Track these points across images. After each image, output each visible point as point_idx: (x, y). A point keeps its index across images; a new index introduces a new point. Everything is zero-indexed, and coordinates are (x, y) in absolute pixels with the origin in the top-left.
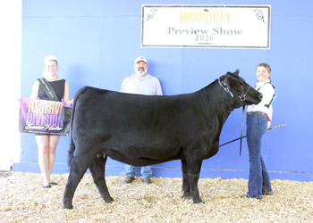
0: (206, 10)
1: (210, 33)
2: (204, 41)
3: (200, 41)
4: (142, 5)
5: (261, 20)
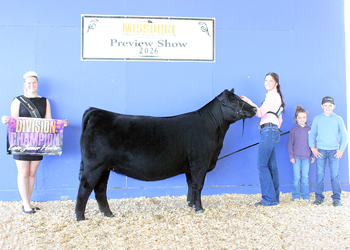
0: (150, 22)
1: (155, 46)
2: (149, 54)
3: (144, 54)
4: (82, 15)
5: (205, 33)
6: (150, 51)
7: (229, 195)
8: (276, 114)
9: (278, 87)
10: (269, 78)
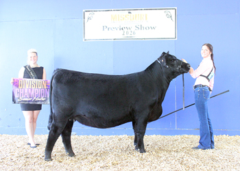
0: (130, 13)
1: (133, 30)
2: (129, 35)
3: (126, 35)
4: (84, 10)
5: (170, 19)
6: (130, 33)
7: (187, 136)
8: (207, 77)
9: (212, 55)
10: (205, 47)
